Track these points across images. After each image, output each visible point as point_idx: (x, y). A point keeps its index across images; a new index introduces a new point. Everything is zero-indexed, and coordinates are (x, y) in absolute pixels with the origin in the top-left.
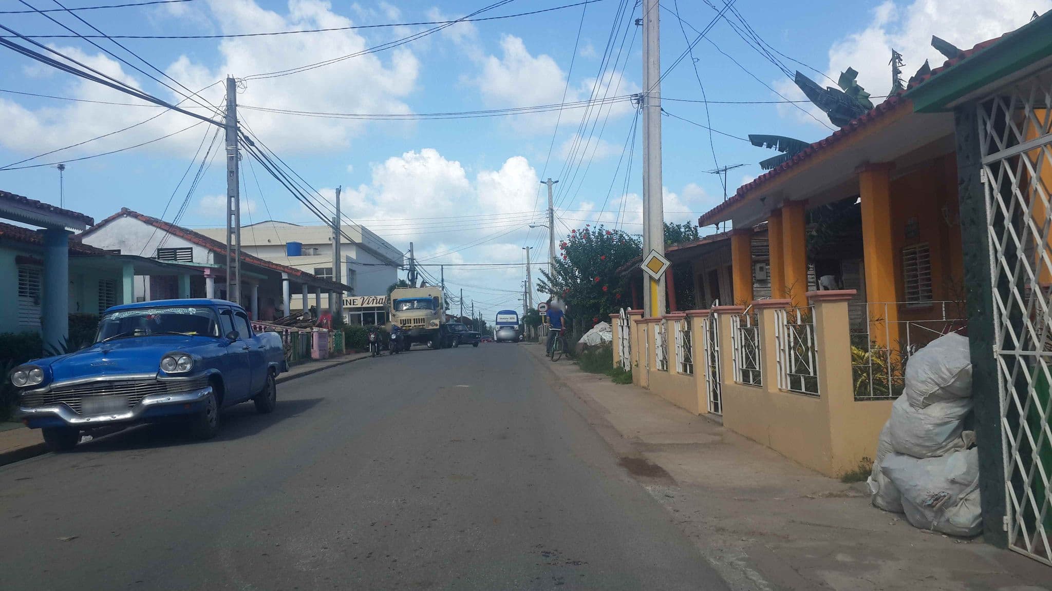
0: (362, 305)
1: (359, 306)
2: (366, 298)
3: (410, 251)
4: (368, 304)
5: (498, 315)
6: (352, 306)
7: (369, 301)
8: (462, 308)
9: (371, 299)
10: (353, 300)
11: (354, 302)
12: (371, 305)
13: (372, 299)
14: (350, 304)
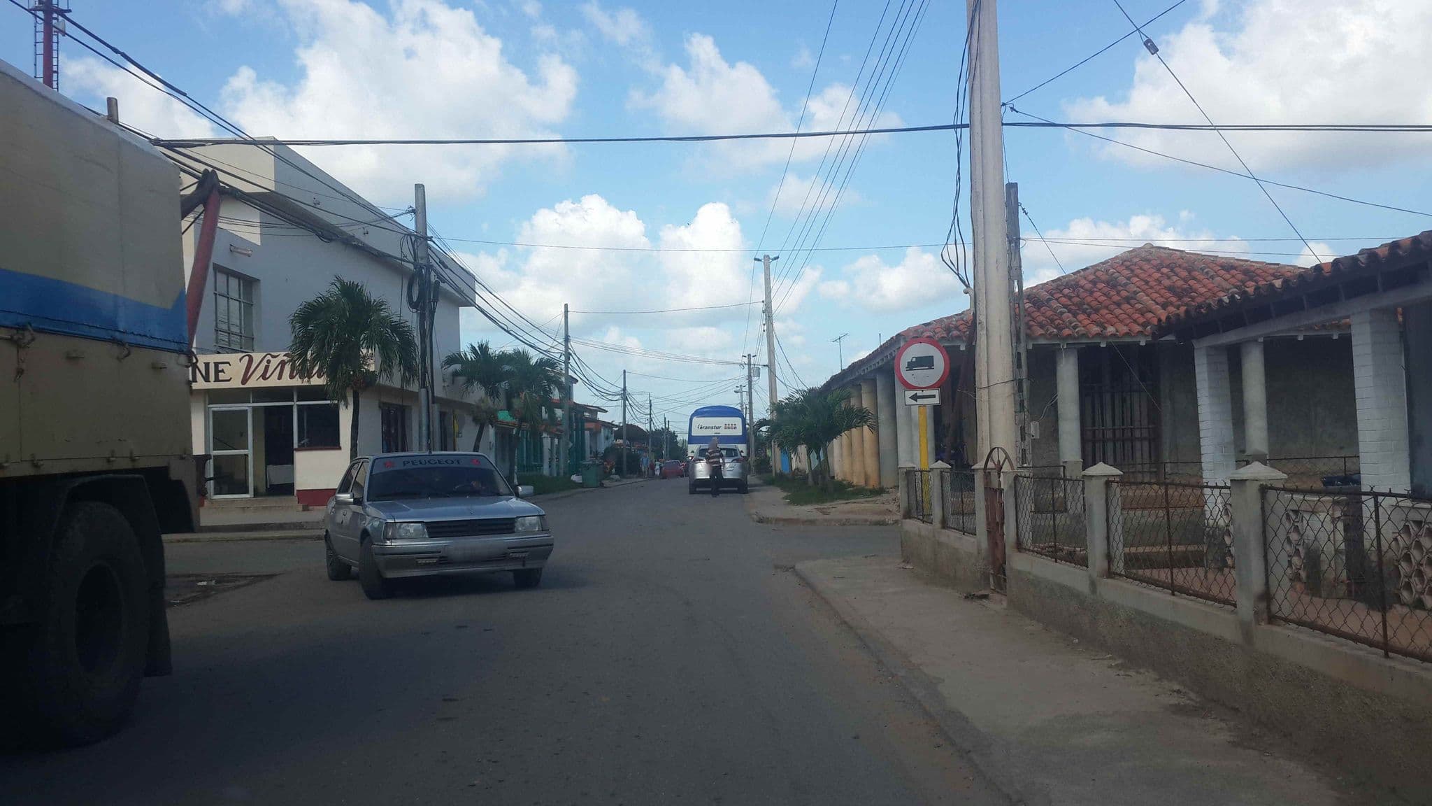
0: (244, 381)
1: (236, 383)
2: (257, 357)
3: (413, 211)
4: (264, 377)
5: (695, 419)
6: (212, 385)
7: (267, 368)
8: (625, 406)
9: (275, 362)
10: (216, 364)
11: (217, 372)
12: (273, 382)
13: (278, 360)
14: (207, 379)
